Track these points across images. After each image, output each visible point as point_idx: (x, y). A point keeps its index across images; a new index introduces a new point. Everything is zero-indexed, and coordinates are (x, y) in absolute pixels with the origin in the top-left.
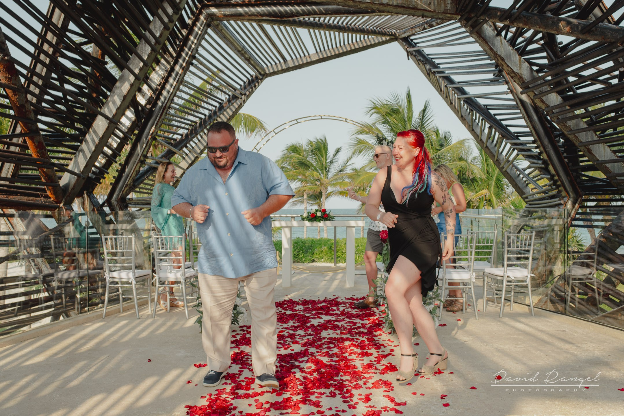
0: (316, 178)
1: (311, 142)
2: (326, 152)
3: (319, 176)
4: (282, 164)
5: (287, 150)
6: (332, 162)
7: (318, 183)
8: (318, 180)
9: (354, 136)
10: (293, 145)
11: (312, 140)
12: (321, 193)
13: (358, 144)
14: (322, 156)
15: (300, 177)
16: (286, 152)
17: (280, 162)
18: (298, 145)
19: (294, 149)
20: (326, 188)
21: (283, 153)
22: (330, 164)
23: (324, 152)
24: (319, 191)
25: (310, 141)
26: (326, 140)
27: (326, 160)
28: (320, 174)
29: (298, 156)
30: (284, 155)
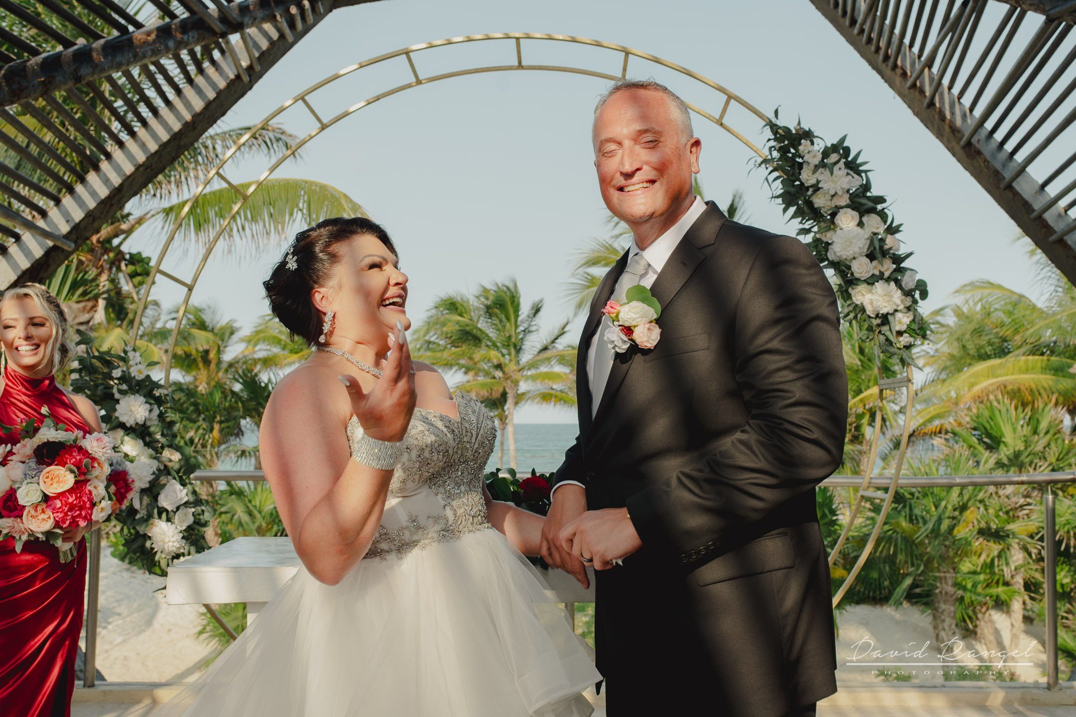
0: (495, 362)
1: (485, 290)
2: (517, 309)
3: (502, 359)
4: (425, 335)
5: (436, 307)
6: (527, 331)
7: (498, 374)
8: (499, 367)
9: (581, 271)
10: (451, 298)
11: (489, 286)
12: (504, 395)
13: (589, 287)
14: (508, 319)
15: (462, 362)
16: (434, 311)
17: (422, 333)
18: (459, 299)
19: (452, 306)
20: (516, 383)
21: (429, 314)
22: (525, 335)
23: (511, 311)
24: (501, 390)
25: (485, 288)
26: (516, 286)
27: (517, 327)
28: (503, 355)
29: (459, 318)
30: (431, 317)
